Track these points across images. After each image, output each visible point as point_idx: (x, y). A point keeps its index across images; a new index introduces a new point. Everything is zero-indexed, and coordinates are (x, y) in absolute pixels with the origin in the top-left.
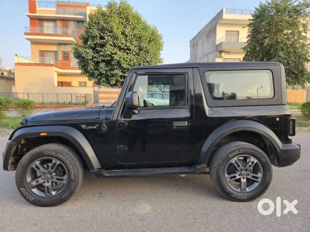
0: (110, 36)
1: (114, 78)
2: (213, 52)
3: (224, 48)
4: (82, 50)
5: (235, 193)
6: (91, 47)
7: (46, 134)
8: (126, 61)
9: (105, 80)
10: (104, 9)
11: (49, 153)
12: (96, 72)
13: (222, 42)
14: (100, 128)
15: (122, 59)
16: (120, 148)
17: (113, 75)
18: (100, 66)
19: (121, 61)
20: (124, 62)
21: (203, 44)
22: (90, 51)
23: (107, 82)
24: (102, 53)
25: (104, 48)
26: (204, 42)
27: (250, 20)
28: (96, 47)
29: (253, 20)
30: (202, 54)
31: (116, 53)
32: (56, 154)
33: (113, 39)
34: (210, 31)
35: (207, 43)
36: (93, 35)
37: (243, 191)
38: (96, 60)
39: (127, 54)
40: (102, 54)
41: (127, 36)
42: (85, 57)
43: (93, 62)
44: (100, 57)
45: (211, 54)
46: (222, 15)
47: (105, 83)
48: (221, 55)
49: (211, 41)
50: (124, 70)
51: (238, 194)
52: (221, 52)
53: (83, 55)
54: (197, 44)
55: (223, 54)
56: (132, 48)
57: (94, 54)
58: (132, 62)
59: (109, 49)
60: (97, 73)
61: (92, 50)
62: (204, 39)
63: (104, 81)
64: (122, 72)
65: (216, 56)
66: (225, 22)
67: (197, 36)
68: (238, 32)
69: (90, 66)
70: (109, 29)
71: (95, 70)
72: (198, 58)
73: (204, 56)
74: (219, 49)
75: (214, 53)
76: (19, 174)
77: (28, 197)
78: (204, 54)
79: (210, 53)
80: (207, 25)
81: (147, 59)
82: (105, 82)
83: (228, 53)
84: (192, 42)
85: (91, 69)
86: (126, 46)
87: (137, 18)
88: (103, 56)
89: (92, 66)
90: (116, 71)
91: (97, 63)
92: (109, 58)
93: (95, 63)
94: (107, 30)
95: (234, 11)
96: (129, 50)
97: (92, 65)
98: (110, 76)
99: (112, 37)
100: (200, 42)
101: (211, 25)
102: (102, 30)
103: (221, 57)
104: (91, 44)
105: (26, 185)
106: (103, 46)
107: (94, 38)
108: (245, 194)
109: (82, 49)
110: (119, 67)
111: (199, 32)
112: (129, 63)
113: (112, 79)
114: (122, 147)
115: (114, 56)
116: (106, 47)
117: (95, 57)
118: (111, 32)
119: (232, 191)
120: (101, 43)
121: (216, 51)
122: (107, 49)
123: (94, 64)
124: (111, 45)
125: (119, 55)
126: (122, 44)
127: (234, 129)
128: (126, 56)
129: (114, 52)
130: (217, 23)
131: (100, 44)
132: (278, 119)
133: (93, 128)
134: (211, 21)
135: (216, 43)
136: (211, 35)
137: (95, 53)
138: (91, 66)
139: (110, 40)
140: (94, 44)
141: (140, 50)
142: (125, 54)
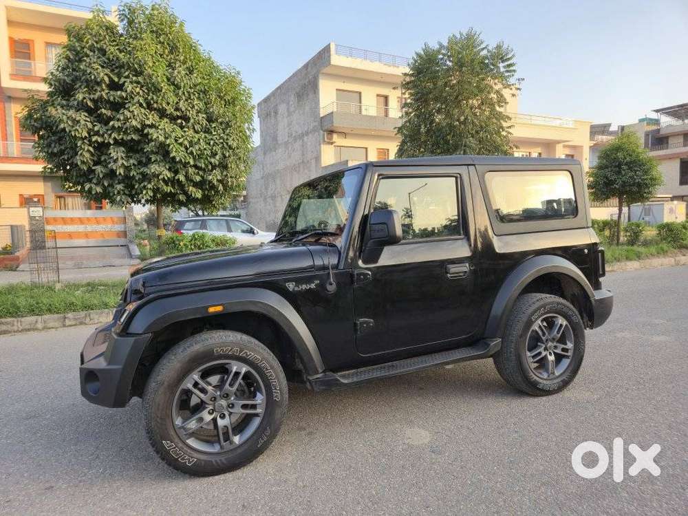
0: (138, 83)
1: (150, 183)
2: (314, 130)
3: (337, 123)
4: (55, 112)
5: (541, 381)
6: (82, 107)
7: (219, 308)
8: (181, 144)
9: (122, 188)
10: (113, 19)
11: (227, 350)
12: (99, 169)
13: (332, 113)
14: (322, 286)
15: (173, 141)
16: (362, 323)
17: (145, 177)
18: (112, 155)
19: (169, 145)
20: (177, 146)
21: (290, 114)
22: (82, 117)
23: (127, 192)
24: (117, 124)
25: (121, 112)
26: (292, 109)
27: (405, 74)
28: (97, 108)
29: (412, 75)
30: (290, 135)
31: (152, 126)
32: (241, 351)
33: (146, 91)
34: (304, 87)
35: (299, 112)
36: (93, 77)
37: (551, 376)
38: (100, 140)
39: (182, 127)
40: (116, 126)
41: (178, 87)
42: (70, 131)
43: (90, 145)
44: (109, 132)
45: (310, 135)
46: (329, 56)
47: (123, 197)
48: (331, 139)
49: (307, 108)
50: (174, 165)
51: (545, 382)
52: (331, 132)
53: (62, 126)
54: (276, 113)
55: (335, 136)
56: (191, 114)
57: (94, 126)
58: (197, 147)
59: (136, 115)
60: (102, 172)
61: (86, 114)
62: (291, 103)
63: (122, 192)
64: (170, 169)
65: (322, 141)
66: (335, 72)
67: (273, 94)
68: (360, 93)
69: (81, 154)
70: (136, 66)
71: (93, 166)
72: (279, 142)
73: (295, 140)
74: (327, 126)
75: (317, 133)
76: (158, 409)
77: (183, 459)
78: (294, 135)
79: (307, 133)
80: (295, 75)
81: (230, 143)
82: (124, 194)
83: (344, 134)
84: (263, 107)
85: (83, 162)
86: (177, 109)
87: (192, 48)
88: (119, 130)
89: (87, 155)
90: (154, 168)
91: (102, 148)
92: (135, 137)
93: (94, 147)
94: (129, 68)
95: (351, 52)
96: (187, 119)
97: (88, 151)
98: (139, 179)
99: (142, 86)
100: (282, 108)
101: (306, 74)
102: (114, 66)
103: (332, 143)
104: (84, 98)
105: (172, 433)
106: (117, 106)
107: (92, 85)
108: (555, 381)
109: (59, 111)
110: (162, 158)
111: (279, 88)
112: (187, 149)
113: (144, 187)
114: (365, 322)
115: (151, 131)
116: (128, 109)
117: (97, 133)
118: (138, 73)
119: (537, 379)
120: (114, 99)
121: (322, 130)
122: (129, 115)
123: (91, 149)
124: (141, 105)
125: (162, 131)
126: (168, 104)
127: (537, 271)
128: (179, 132)
129: (148, 122)
130: (318, 72)
131: (108, 101)
132: (586, 251)
133: (310, 288)
134: (306, 66)
135: (319, 114)
136: (308, 95)
137: (95, 122)
138: (85, 155)
139: (138, 93)
140: (93, 100)
141: (210, 120)
142: (178, 129)
